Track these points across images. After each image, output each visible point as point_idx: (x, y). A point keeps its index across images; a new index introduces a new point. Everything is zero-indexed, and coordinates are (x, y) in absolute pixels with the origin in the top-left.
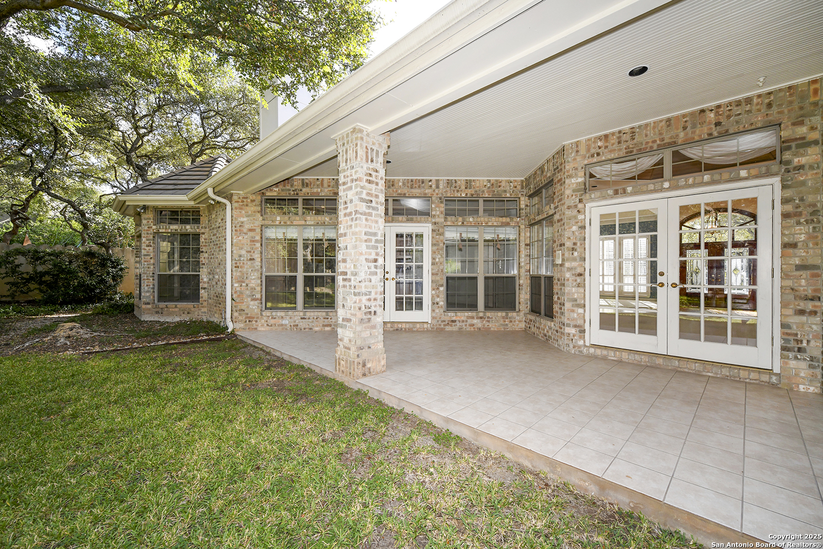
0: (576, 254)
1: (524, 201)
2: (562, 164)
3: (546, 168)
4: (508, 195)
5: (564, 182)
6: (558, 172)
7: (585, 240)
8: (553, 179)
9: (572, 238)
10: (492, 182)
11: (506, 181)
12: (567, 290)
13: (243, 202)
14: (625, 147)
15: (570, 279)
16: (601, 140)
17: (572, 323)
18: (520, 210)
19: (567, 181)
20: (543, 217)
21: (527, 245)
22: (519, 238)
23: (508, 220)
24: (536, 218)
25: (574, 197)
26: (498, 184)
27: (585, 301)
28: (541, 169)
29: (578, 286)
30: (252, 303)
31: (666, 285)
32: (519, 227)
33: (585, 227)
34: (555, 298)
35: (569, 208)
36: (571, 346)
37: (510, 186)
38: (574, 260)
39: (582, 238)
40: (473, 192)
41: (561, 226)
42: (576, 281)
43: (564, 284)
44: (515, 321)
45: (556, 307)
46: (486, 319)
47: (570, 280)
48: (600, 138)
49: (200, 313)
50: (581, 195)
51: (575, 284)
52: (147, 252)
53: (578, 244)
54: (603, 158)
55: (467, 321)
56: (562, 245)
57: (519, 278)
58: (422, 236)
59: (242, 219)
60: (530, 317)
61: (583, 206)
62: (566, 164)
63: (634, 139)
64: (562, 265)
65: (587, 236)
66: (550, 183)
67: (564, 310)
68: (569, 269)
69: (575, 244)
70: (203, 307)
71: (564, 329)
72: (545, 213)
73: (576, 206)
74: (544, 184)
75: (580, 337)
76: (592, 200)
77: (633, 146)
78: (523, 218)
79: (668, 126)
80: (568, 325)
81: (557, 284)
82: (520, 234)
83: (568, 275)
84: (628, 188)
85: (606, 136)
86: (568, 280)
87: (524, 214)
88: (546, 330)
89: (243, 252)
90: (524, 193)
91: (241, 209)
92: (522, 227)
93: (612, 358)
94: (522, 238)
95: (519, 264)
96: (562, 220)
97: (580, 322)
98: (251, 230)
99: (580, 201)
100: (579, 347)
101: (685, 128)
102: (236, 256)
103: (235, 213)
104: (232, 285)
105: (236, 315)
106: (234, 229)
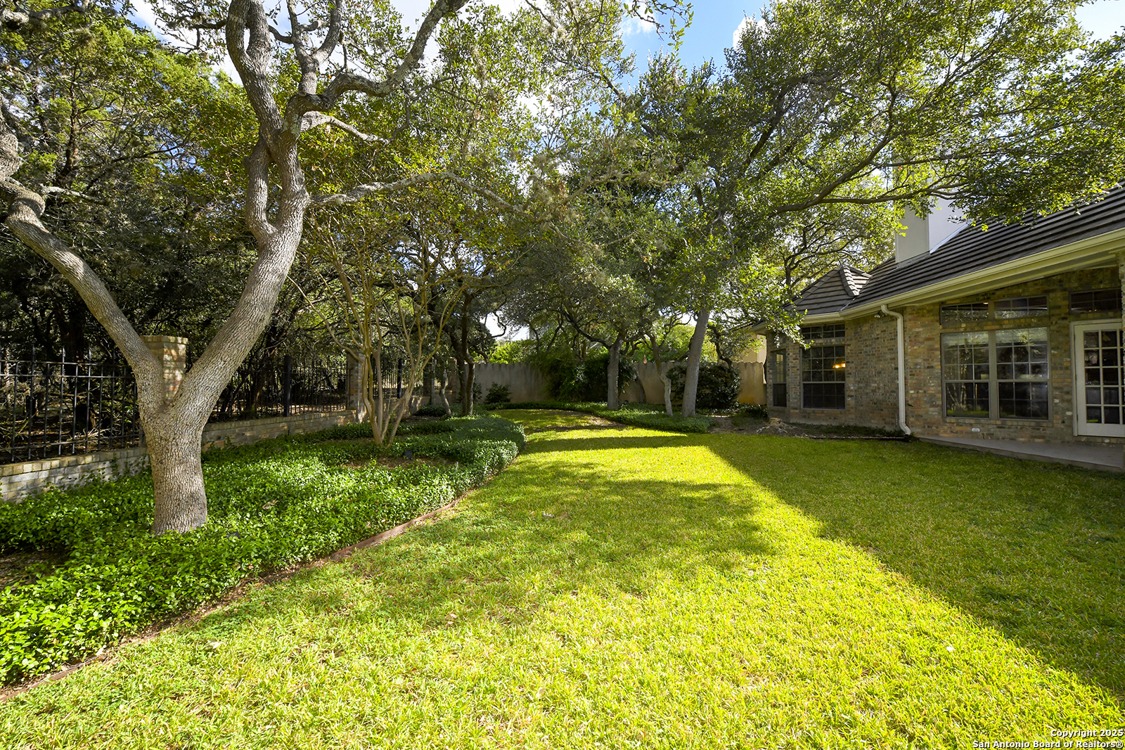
13: (918, 313)
30: (932, 409)
49: (848, 419)
59: (917, 330)
70: (850, 414)
89: (919, 361)
91: (916, 320)
98: (928, 339)
102: (910, 365)
103: (909, 324)
104: (906, 392)
105: (912, 419)
106: (907, 340)
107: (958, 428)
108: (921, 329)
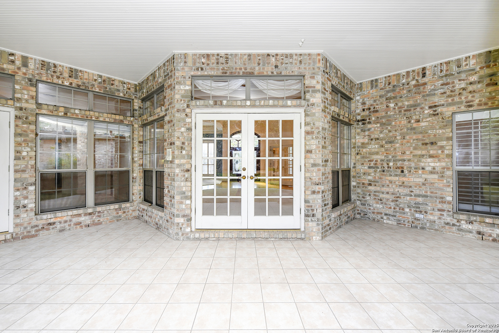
0: (184, 152)
1: (137, 104)
2: (172, 71)
3: (157, 74)
4: (121, 95)
5: (174, 88)
6: (169, 79)
7: (191, 141)
8: (163, 85)
9: (181, 138)
10: (103, 78)
11: (119, 81)
12: (176, 184)
14: (221, 68)
15: (179, 174)
16: (204, 57)
17: (181, 214)
18: (133, 111)
19: (177, 87)
20: (155, 118)
21: (140, 142)
22: (133, 135)
23: (121, 118)
24: (149, 119)
25: (183, 102)
26: (111, 82)
27: (191, 193)
28: (153, 75)
29: (186, 181)
31: (247, 177)
32: (133, 125)
33: (191, 129)
34: (166, 191)
35: (178, 111)
36: (180, 234)
37: (124, 87)
38: (183, 157)
39: (189, 139)
40: (80, 83)
41: (171, 127)
42: (184, 176)
43: (174, 179)
44: (128, 212)
45: (166, 200)
46: (97, 214)
47: (180, 176)
48: (203, 56)
50: (189, 101)
51: (183, 178)
53: (186, 144)
54: (206, 73)
55: (70, 221)
56: (172, 144)
57: (133, 172)
60: (142, 206)
61: (190, 111)
62: (176, 72)
63: (227, 63)
64: (171, 162)
65: (193, 137)
66: (161, 89)
67: (174, 202)
68: (179, 166)
69: (183, 143)
71: (174, 219)
72: (157, 115)
73: (184, 110)
74: (155, 88)
75: (188, 226)
76: (197, 107)
77: (227, 69)
78: (137, 118)
79: (249, 59)
80: (178, 216)
81: (168, 178)
82: (133, 132)
83: (177, 171)
84: (224, 101)
85: (208, 55)
86: (178, 175)
87: (138, 115)
88: (157, 219)
90: (138, 96)
92: (136, 126)
93: (212, 239)
94: (135, 136)
95: (133, 159)
96: (172, 121)
97: (188, 212)
99: (188, 106)
100: (187, 234)
101: (259, 64)
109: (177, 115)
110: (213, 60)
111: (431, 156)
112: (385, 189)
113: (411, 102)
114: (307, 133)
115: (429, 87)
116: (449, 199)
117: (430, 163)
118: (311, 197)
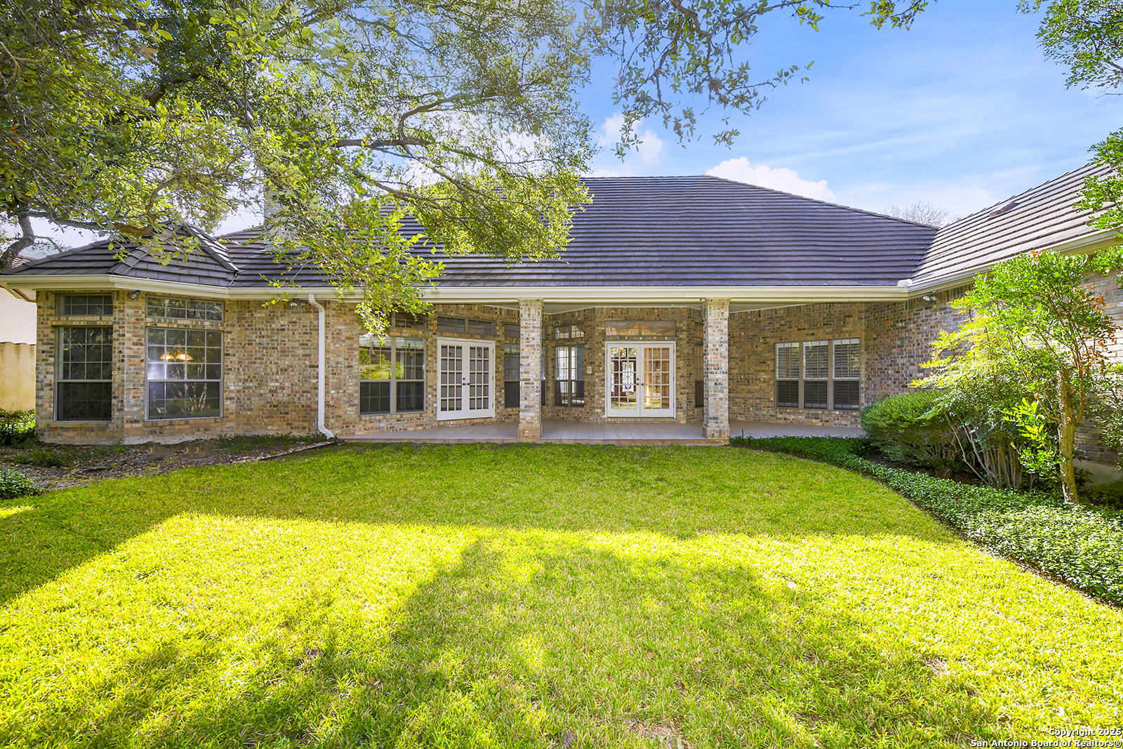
0: (601, 369)
2: (593, 318)
3: (577, 314)
5: (594, 328)
6: (592, 321)
7: (604, 360)
8: (582, 323)
9: (598, 360)
12: (596, 388)
13: (341, 310)
14: (624, 316)
17: (598, 407)
18: (548, 335)
19: (596, 328)
25: (600, 337)
28: (572, 314)
29: (601, 386)
30: (349, 409)
31: (640, 384)
32: (547, 346)
33: (605, 354)
34: (586, 393)
35: (597, 343)
36: (599, 419)
38: (600, 372)
41: (591, 352)
42: (601, 383)
43: (595, 385)
45: (587, 399)
48: (612, 309)
49: (224, 428)
50: (604, 337)
52: (134, 352)
53: (602, 363)
54: (614, 320)
56: (593, 363)
57: (547, 383)
58: (487, 349)
61: (605, 343)
62: (596, 319)
63: (628, 313)
64: (592, 374)
67: (595, 400)
68: (597, 377)
69: (600, 363)
70: (229, 421)
71: (595, 411)
73: (601, 342)
74: (573, 323)
75: (602, 414)
76: (609, 340)
77: (628, 317)
79: (642, 311)
81: (588, 385)
82: (547, 352)
83: (597, 380)
84: (626, 337)
85: (616, 309)
86: (597, 383)
88: (576, 414)
90: (551, 324)
91: (339, 317)
95: (547, 372)
96: (593, 349)
97: (602, 406)
99: (603, 340)
100: (603, 419)
102: (332, 363)
103: (332, 320)
104: (327, 392)
105: (332, 421)
106: (330, 336)
107: (369, 425)
108: (343, 327)
109: (597, 345)
110: (619, 311)
111: (763, 371)
112: (739, 395)
113: (753, 333)
114: (677, 357)
115: (763, 324)
116: (772, 399)
117: (764, 376)
118: (680, 396)
